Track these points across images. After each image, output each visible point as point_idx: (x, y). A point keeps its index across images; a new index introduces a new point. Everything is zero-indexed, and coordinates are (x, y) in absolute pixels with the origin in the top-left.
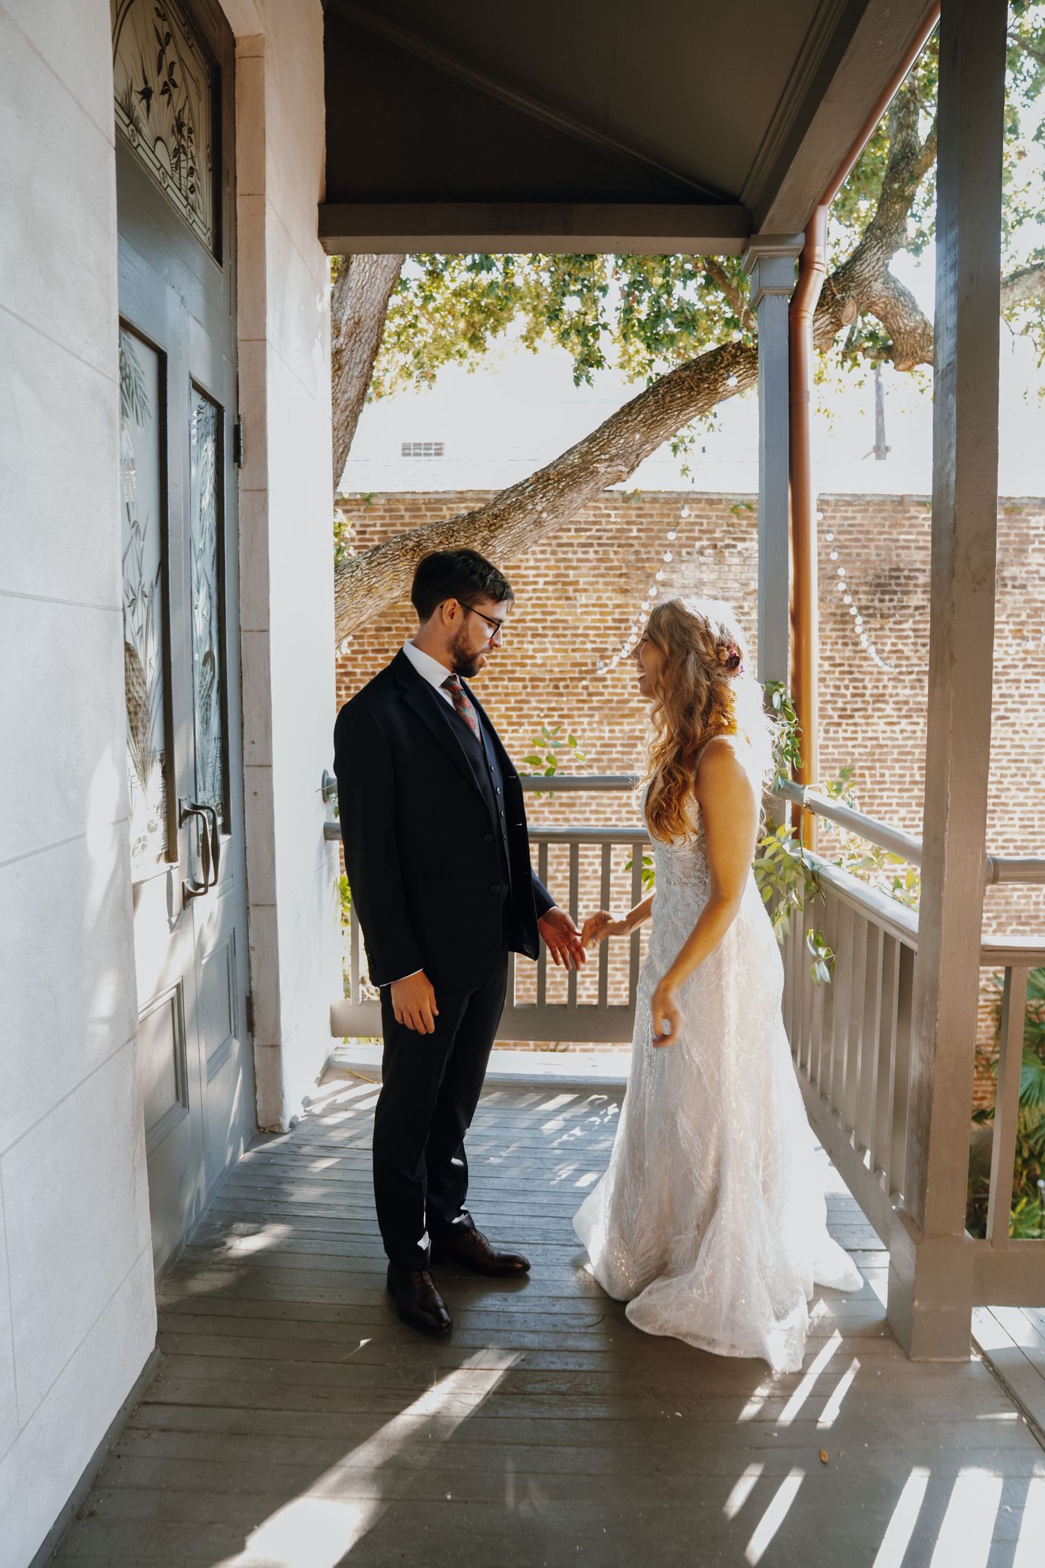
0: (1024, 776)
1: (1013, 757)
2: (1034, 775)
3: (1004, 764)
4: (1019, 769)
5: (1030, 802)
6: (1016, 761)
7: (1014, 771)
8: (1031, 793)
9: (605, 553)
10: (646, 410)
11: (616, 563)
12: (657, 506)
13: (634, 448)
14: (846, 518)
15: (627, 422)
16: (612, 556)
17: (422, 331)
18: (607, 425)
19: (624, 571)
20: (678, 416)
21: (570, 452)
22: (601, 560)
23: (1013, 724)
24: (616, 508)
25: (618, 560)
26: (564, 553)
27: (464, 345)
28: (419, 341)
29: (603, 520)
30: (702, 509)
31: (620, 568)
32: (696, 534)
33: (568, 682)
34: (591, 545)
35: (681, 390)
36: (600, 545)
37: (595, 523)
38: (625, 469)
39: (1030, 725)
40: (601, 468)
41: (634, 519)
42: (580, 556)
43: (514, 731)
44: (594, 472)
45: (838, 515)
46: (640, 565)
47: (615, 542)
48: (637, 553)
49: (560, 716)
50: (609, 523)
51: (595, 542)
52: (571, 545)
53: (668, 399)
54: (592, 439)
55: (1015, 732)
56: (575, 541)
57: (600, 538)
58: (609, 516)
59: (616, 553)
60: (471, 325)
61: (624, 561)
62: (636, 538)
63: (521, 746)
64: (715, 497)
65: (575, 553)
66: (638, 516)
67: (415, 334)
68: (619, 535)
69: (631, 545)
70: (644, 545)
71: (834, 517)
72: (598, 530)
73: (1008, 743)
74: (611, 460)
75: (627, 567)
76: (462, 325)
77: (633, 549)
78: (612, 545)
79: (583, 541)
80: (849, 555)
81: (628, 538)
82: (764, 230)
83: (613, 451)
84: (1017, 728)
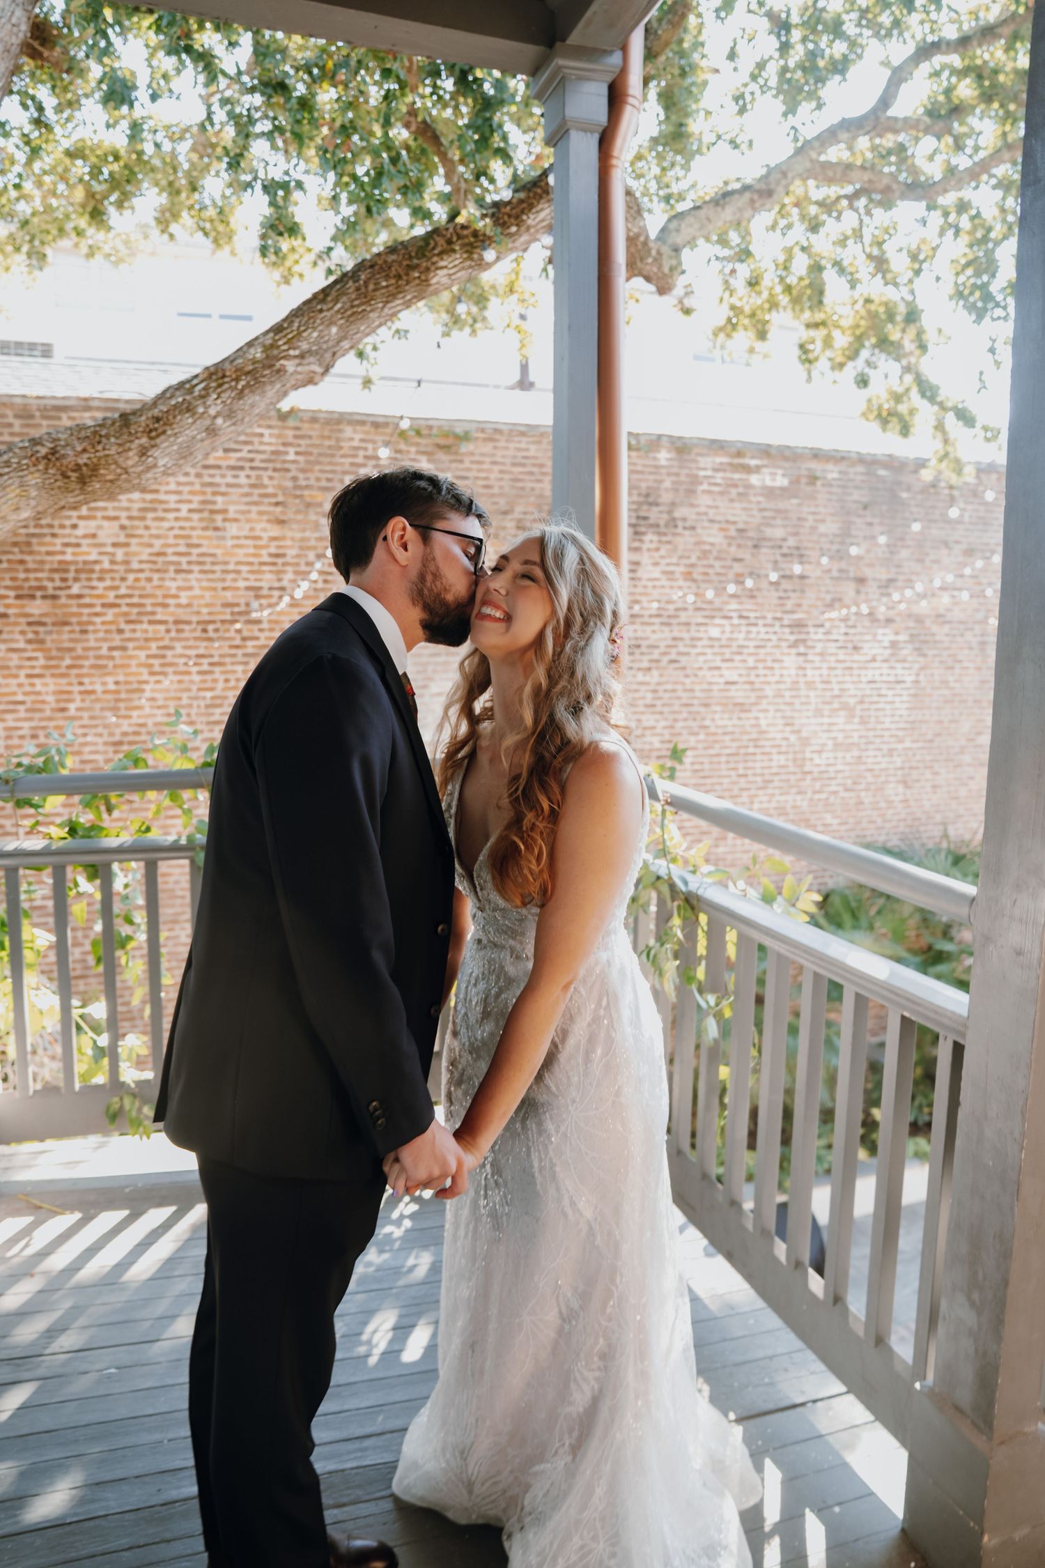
0: (695, 720)
1: (684, 701)
2: (703, 719)
3: (676, 708)
4: (690, 713)
5: (700, 746)
6: (687, 705)
7: (685, 715)
8: (702, 737)
9: (259, 477)
10: (345, 299)
11: (270, 490)
12: (317, 426)
13: (330, 344)
14: (519, 450)
15: (321, 311)
16: (266, 481)
17: (27, 198)
18: (296, 313)
19: (280, 499)
20: (383, 308)
21: (250, 344)
22: (253, 486)
23: (684, 668)
24: (269, 427)
25: (274, 486)
26: (212, 476)
27: (83, 222)
28: (23, 208)
29: (256, 440)
30: (367, 433)
31: (275, 495)
32: (360, 460)
33: (218, 625)
34: (242, 468)
35: (387, 277)
36: (252, 468)
37: (246, 443)
38: (319, 370)
39: (700, 669)
40: (290, 366)
41: (291, 440)
42: (230, 480)
43: (158, 682)
44: (281, 371)
45: (512, 445)
46: (298, 492)
47: (270, 465)
48: (295, 479)
49: (211, 664)
50: (261, 443)
51: (247, 465)
52: (219, 467)
53: (371, 287)
54: (278, 329)
55: (687, 676)
56: (224, 463)
57: (252, 460)
58: (261, 435)
59: (271, 478)
60: (91, 195)
61: (280, 487)
62: (294, 462)
63: (166, 699)
64: (381, 420)
65: (223, 476)
66: (296, 437)
67: (18, 199)
68: (273, 457)
69: (287, 470)
70: (303, 471)
71: (507, 448)
72: (250, 451)
73: (679, 687)
74: (302, 356)
75: (284, 494)
76: (79, 194)
77: (290, 475)
78: (266, 469)
79: (232, 463)
80: (523, 489)
81: (284, 462)
82: (574, 38)
83: (304, 346)
84: (688, 671)
